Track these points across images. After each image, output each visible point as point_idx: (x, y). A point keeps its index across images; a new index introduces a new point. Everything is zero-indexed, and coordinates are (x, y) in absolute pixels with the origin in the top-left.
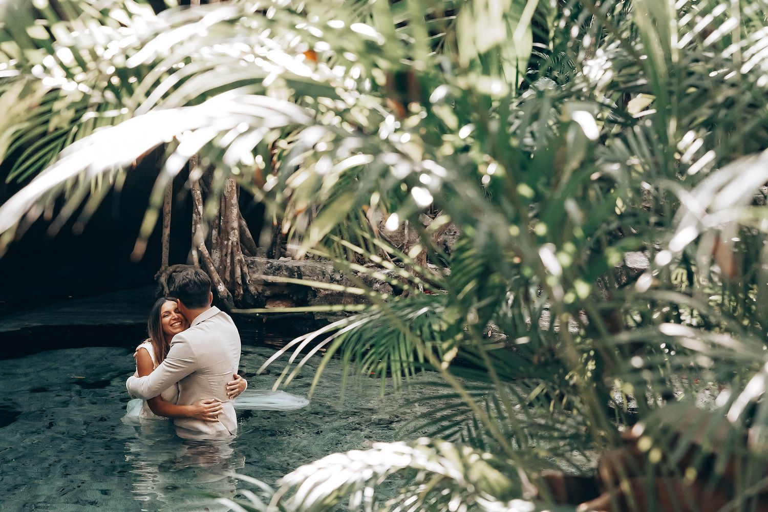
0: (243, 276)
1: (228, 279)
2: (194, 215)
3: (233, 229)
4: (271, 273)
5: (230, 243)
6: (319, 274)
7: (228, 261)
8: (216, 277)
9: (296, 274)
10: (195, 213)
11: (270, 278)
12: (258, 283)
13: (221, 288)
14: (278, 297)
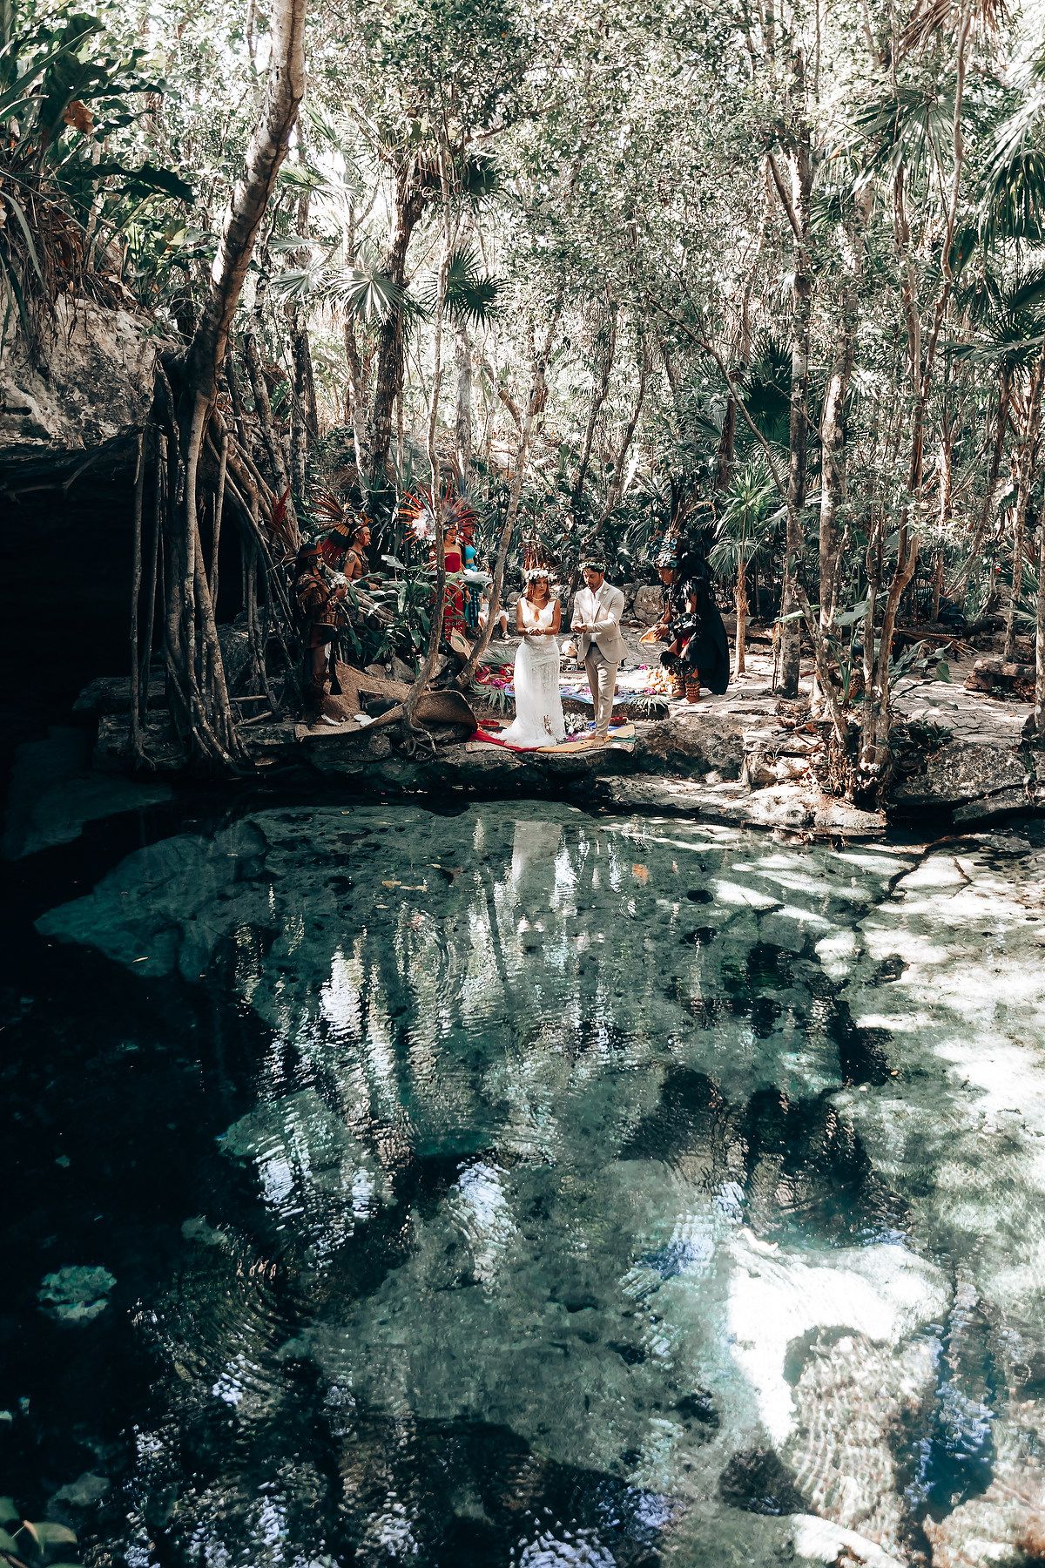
0: (239, 742)
1: (228, 746)
3: (226, 705)
4: (267, 737)
7: (226, 731)
8: (219, 748)
10: (194, 695)
11: (266, 742)
12: (248, 746)
13: (226, 756)
14: (266, 756)
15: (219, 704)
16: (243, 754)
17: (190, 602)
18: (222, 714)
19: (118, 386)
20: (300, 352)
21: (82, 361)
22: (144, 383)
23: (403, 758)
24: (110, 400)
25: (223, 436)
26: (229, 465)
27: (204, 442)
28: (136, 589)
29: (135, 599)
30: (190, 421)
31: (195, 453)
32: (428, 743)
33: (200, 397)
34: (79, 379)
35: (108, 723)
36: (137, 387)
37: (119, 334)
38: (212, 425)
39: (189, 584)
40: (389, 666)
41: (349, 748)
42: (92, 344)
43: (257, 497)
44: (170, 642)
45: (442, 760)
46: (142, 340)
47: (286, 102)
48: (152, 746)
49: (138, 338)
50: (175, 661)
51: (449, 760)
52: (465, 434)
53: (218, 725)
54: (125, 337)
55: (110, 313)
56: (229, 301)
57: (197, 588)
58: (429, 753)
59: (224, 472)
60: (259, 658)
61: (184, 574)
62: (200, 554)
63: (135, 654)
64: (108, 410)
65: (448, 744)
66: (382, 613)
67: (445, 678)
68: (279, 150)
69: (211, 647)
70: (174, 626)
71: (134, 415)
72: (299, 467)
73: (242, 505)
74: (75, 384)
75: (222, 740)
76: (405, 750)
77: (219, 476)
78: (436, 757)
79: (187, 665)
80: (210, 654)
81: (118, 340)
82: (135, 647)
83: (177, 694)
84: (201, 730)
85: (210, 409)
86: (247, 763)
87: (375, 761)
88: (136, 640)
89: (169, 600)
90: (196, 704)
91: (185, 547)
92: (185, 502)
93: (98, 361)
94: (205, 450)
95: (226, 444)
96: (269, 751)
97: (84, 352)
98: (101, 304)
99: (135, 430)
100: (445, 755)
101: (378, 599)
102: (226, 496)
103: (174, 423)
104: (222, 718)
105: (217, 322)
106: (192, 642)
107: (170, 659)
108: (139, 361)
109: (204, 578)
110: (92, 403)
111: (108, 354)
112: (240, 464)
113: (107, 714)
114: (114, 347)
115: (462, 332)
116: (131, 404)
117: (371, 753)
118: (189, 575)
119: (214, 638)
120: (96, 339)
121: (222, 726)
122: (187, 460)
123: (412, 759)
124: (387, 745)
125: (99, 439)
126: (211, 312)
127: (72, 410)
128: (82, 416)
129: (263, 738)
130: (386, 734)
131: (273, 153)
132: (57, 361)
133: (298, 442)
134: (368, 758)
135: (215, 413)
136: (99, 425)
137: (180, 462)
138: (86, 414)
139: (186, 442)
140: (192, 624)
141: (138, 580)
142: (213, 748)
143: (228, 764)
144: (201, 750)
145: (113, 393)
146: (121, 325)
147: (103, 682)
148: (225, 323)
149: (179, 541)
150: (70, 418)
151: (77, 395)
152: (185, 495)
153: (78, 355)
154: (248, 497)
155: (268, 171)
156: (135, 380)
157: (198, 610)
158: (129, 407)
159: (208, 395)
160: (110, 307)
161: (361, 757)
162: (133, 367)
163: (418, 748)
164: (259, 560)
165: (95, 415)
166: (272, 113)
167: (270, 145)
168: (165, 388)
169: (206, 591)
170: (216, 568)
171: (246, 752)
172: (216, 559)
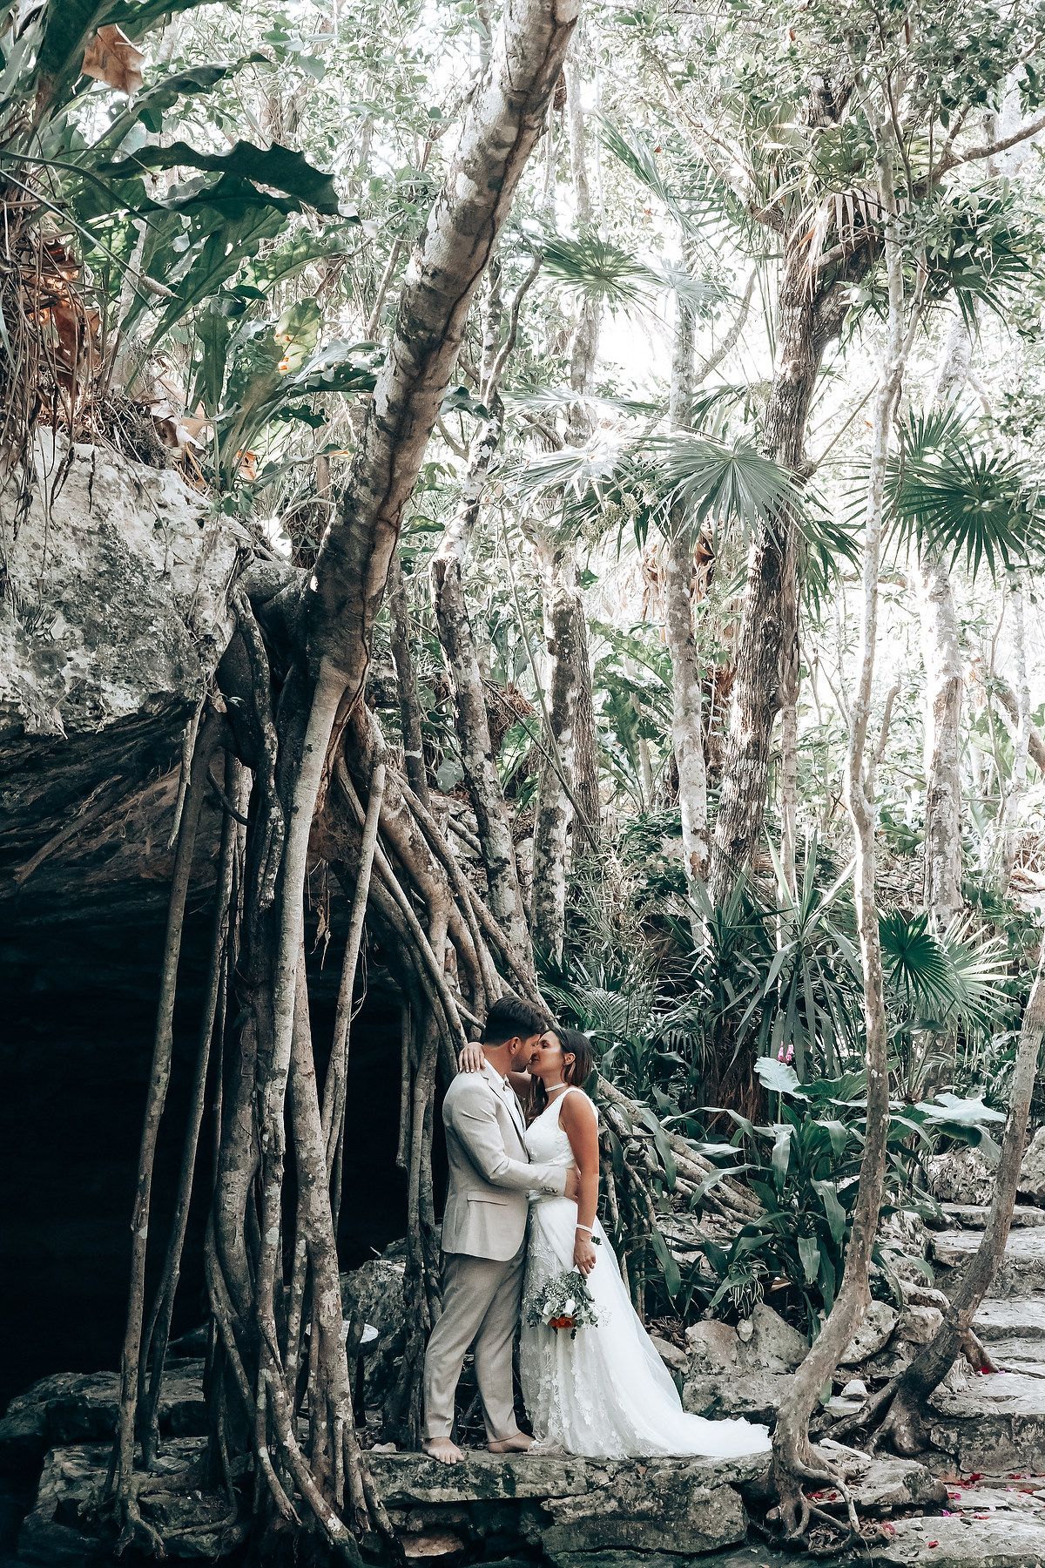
0: (368, 1491)
1: (340, 1501)
2: (265, 1372)
3: (344, 1395)
4: (436, 1483)
5: (340, 1426)
6: (558, 1477)
7: (340, 1464)
8: (320, 1503)
9: (500, 1480)
10: (269, 1367)
11: (436, 1494)
12: (391, 1505)
13: (334, 1523)
14: (431, 1532)
15: (325, 1393)
16: (376, 1524)
17: (276, 1137)
18: (332, 1418)
19: (149, 612)
20: (565, 643)
21: (79, 561)
22: (208, 614)
23: (775, 1548)
24: (129, 640)
25: (374, 765)
26: (385, 834)
27: (332, 777)
28: (155, 1111)
29: (150, 1136)
30: (304, 724)
31: (309, 794)
32: (841, 1511)
33: (328, 669)
34: (67, 595)
35: (65, 1462)
36: (190, 623)
37: (162, 513)
38: (351, 738)
39: (275, 1095)
40: (746, 1327)
42: (102, 529)
43: (444, 909)
44: (220, 1239)
45: (875, 1553)
46: (208, 527)
47: (540, 30)
48: (160, 1499)
49: (201, 524)
50: (231, 1287)
51: (892, 1554)
52: (950, 823)
53: (321, 1445)
54: (174, 520)
55: (145, 472)
56: (404, 458)
57: (292, 1106)
58: (842, 1534)
59: (372, 846)
61: (264, 1073)
62: (306, 1030)
63: (140, 1266)
64: (123, 659)
65: (891, 1517)
66: (733, 1196)
67: (889, 1363)
68: (522, 128)
69: (315, 1252)
70: (234, 1201)
71: (178, 674)
72: (550, 897)
73: (409, 924)
75: (327, 1485)
76: (779, 1526)
77: (360, 852)
78: (860, 1544)
79: (257, 1291)
80: (311, 1271)
81: (158, 525)
82: (141, 1249)
83: (230, 1369)
84: (281, 1456)
85: (347, 697)
86: (384, 1547)
87: (703, 1555)
88: (143, 1233)
89: (227, 1136)
90: (269, 1392)
91: (272, 1008)
92: (278, 905)
93: (112, 562)
94: (334, 795)
95: (380, 782)
96: (440, 1520)
97: (84, 543)
98: (130, 454)
99: (180, 708)
100: (883, 1542)
101: (720, 1161)
102: (372, 901)
103: (268, 728)
104: (331, 1431)
105: (375, 503)
106: (273, 1236)
107: (218, 1281)
108: (198, 570)
109: (311, 1086)
110: (90, 644)
111: (133, 549)
112: (408, 832)
113: (67, 1444)
114: (148, 538)
115: (942, 594)
116: (173, 651)
117: (695, 1533)
118: (274, 1076)
119: (326, 1230)
120: (110, 521)
121: (331, 1450)
122: (290, 811)
123: (795, 1549)
124: (735, 1512)
125: (98, 718)
126: (364, 482)
127: (47, 659)
128: (66, 672)
130: (734, 1485)
131: (510, 134)
132: (24, 558)
133: (550, 842)
134: (688, 1546)
135: (357, 711)
136: (99, 690)
137: (275, 812)
138: (76, 668)
139: (289, 775)
140: (275, 1191)
141: (160, 1091)
142: (305, 1506)
143: (339, 1548)
144: (275, 1506)
145: (139, 626)
146: (167, 497)
147: (64, 1381)
148: (393, 505)
149: (261, 999)
150: (41, 674)
151: (59, 628)
152: (280, 885)
153: (70, 548)
154: (425, 910)
155: (498, 172)
156: (189, 610)
157: (291, 1159)
158: (170, 656)
159: (346, 665)
160: (147, 459)
161: (670, 1546)
162: (184, 582)
163: (815, 1520)
164: (442, 1050)
165: (95, 671)
166: (511, 54)
167: (505, 121)
168: (253, 650)
169: (313, 1117)
170: (340, 1065)
171: (384, 1518)
172: (342, 1045)
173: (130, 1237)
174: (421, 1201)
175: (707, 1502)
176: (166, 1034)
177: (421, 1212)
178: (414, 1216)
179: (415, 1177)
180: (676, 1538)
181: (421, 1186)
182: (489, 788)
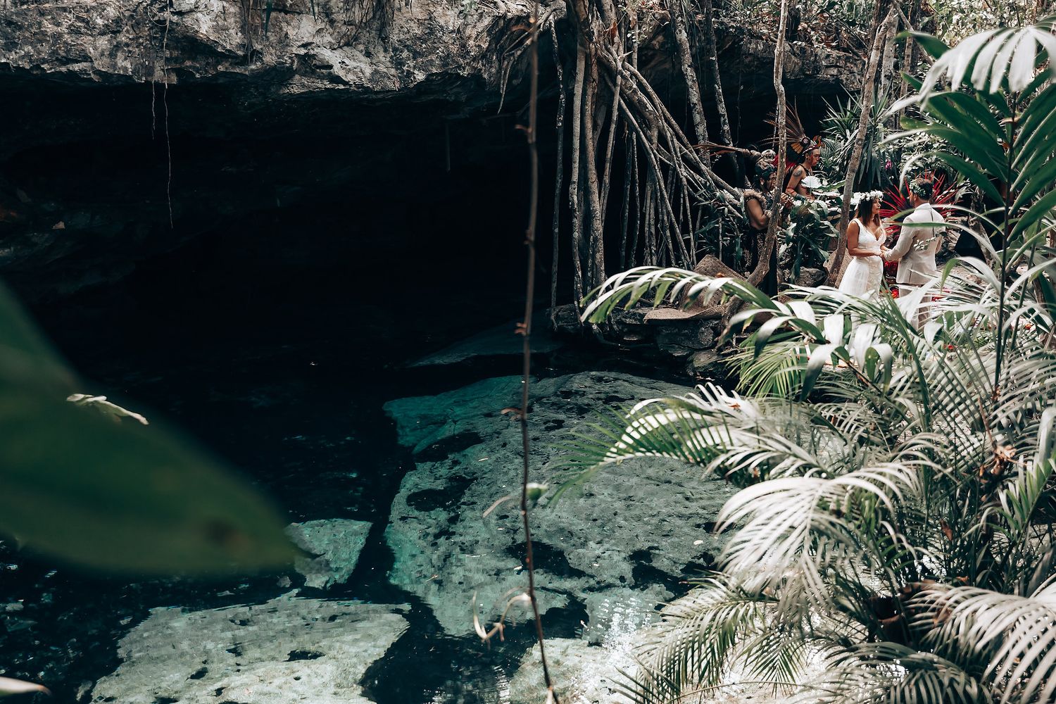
11: (628, 321)
12: (617, 323)
13: (595, 327)
14: (632, 333)
16: (611, 327)
17: (574, 204)
21: (417, 31)
28: (557, 192)
29: (557, 200)
31: (579, 89)
34: (410, 43)
39: (572, 189)
41: (684, 335)
42: (430, 18)
43: (655, 124)
59: (617, 98)
60: (651, 254)
62: (592, 167)
64: (424, 62)
69: (595, 240)
74: (405, 46)
77: (612, 103)
80: (595, 246)
86: (618, 337)
87: (700, 350)
88: (557, 230)
90: (577, 284)
93: (431, 29)
96: (631, 329)
97: (421, 24)
106: (576, 235)
109: (593, 186)
110: (414, 58)
111: (442, 23)
117: (699, 343)
118: (572, 183)
119: (598, 233)
124: (711, 337)
125: (412, 83)
127: (399, 64)
128: (405, 68)
129: (626, 318)
130: (712, 328)
132: (396, 32)
134: (696, 346)
136: (414, 74)
137: (562, 96)
140: (576, 221)
141: (558, 185)
143: (596, 334)
150: (397, 69)
151: (405, 54)
153: (415, 26)
161: (691, 345)
165: (414, 67)
169: (596, 197)
170: (607, 179)
171: (615, 327)
172: (607, 171)
173: (553, 231)
174: (649, 224)
175: (703, 333)
176: (560, 166)
177: (649, 228)
178: (647, 229)
179: (647, 216)
180: (693, 343)
181: (649, 219)
182: (689, 78)
